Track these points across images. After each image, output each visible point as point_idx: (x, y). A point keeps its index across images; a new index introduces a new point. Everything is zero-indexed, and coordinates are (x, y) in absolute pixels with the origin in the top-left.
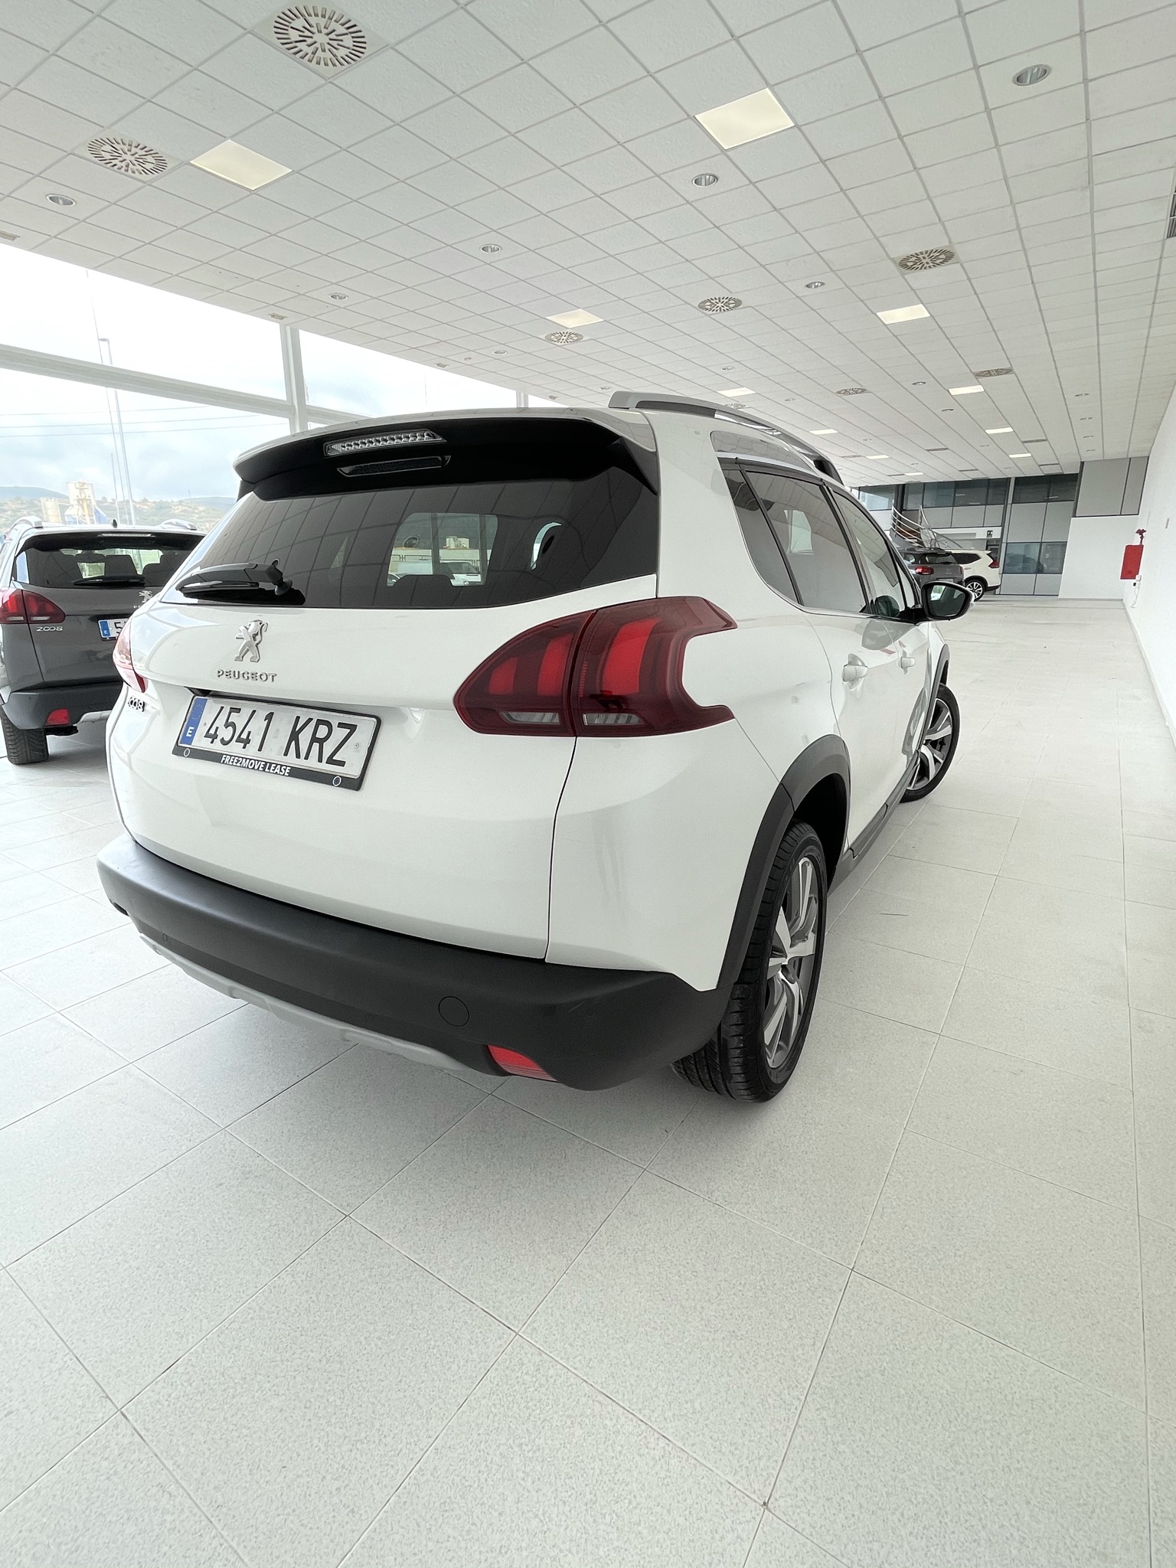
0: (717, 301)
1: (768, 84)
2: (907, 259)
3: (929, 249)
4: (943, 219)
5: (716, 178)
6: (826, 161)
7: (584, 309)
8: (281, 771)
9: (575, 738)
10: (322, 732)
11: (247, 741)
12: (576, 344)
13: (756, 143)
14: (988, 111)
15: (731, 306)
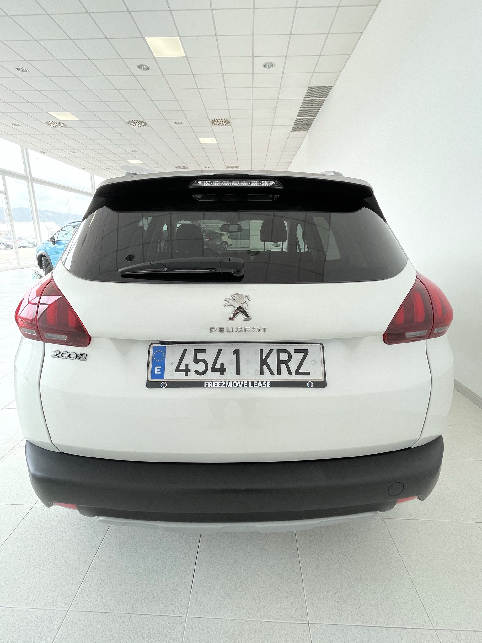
0: (137, 122)
1: (179, 35)
2: (214, 120)
3: (222, 119)
4: (230, 108)
5: (148, 69)
6: (194, 74)
7: (70, 112)
8: (263, 385)
9: (425, 340)
10: (284, 356)
11: (222, 370)
12: (62, 128)
13: (169, 58)
14: (253, 73)
15: (142, 125)
